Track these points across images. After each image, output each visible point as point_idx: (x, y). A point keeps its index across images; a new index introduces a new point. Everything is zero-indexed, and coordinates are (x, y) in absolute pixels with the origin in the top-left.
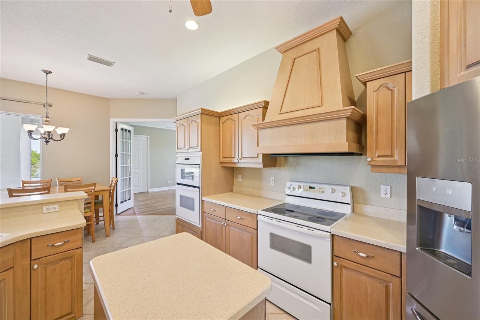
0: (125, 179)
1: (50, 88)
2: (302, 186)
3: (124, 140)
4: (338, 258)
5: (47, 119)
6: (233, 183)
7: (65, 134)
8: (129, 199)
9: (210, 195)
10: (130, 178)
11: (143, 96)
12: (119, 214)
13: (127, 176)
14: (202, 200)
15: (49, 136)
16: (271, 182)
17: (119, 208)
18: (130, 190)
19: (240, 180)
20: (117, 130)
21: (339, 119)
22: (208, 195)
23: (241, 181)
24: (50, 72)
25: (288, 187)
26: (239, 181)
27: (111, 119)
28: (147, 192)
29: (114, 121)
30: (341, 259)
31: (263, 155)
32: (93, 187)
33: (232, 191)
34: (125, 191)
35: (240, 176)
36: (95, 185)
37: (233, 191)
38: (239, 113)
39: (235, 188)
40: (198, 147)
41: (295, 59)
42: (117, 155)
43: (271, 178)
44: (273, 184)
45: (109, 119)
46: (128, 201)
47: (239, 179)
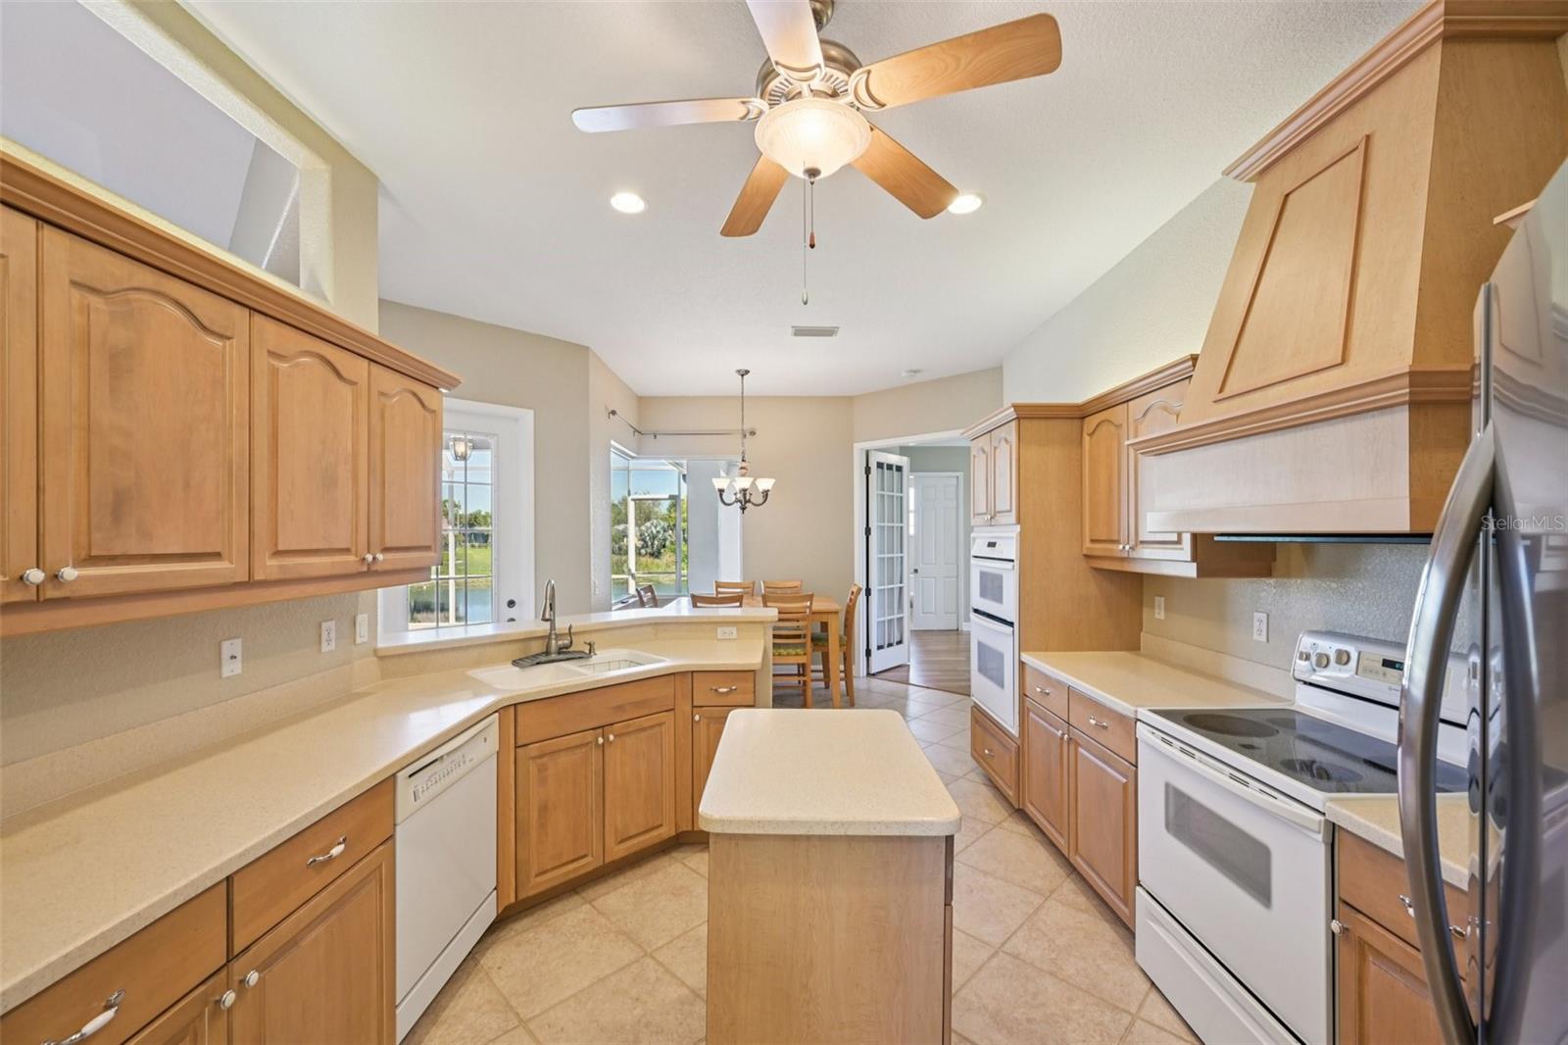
0: (888, 589)
1: (751, 397)
2: (1354, 656)
3: (896, 494)
4: (1353, 913)
5: (744, 464)
6: (1141, 624)
7: (768, 491)
8: (900, 642)
9: (1046, 650)
10: (901, 588)
11: (919, 378)
12: (874, 675)
13: (893, 583)
14: (1020, 661)
15: (745, 498)
16: (1255, 630)
17: (873, 658)
18: (900, 620)
19: (1160, 614)
20: (868, 470)
21: (1384, 411)
22: (1040, 649)
23: (1163, 618)
24: (747, 372)
25: (1301, 653)
26: (1157, 616)
27: (855, 445)
28: (958, 630)
29: (862, 449)
30: (1360, 916)
31: (1195, 537)
32: (808, 603)
33: (1133, 646)
34: (890, 621)
35: (1160, 601)
36: (810, 598)
37: (1139, 649)
38: (1130, 400)
39: (1145, 638)
40: (1010, 511)
41: (1287, 196)
42: (868, 531)
43: (1257, 615)
44: (1263, 638)
45: (852, 445)
46: (896, 648)
47: (1157, 611)
